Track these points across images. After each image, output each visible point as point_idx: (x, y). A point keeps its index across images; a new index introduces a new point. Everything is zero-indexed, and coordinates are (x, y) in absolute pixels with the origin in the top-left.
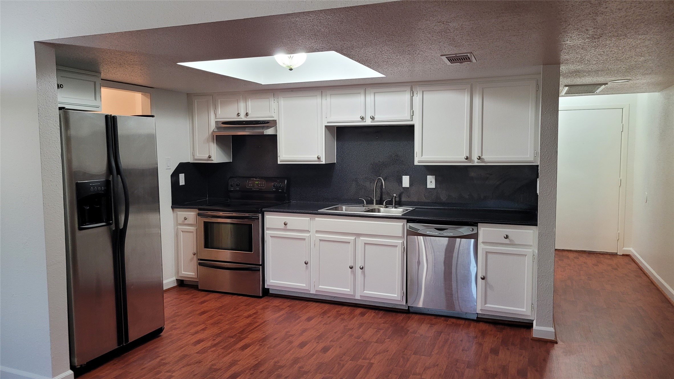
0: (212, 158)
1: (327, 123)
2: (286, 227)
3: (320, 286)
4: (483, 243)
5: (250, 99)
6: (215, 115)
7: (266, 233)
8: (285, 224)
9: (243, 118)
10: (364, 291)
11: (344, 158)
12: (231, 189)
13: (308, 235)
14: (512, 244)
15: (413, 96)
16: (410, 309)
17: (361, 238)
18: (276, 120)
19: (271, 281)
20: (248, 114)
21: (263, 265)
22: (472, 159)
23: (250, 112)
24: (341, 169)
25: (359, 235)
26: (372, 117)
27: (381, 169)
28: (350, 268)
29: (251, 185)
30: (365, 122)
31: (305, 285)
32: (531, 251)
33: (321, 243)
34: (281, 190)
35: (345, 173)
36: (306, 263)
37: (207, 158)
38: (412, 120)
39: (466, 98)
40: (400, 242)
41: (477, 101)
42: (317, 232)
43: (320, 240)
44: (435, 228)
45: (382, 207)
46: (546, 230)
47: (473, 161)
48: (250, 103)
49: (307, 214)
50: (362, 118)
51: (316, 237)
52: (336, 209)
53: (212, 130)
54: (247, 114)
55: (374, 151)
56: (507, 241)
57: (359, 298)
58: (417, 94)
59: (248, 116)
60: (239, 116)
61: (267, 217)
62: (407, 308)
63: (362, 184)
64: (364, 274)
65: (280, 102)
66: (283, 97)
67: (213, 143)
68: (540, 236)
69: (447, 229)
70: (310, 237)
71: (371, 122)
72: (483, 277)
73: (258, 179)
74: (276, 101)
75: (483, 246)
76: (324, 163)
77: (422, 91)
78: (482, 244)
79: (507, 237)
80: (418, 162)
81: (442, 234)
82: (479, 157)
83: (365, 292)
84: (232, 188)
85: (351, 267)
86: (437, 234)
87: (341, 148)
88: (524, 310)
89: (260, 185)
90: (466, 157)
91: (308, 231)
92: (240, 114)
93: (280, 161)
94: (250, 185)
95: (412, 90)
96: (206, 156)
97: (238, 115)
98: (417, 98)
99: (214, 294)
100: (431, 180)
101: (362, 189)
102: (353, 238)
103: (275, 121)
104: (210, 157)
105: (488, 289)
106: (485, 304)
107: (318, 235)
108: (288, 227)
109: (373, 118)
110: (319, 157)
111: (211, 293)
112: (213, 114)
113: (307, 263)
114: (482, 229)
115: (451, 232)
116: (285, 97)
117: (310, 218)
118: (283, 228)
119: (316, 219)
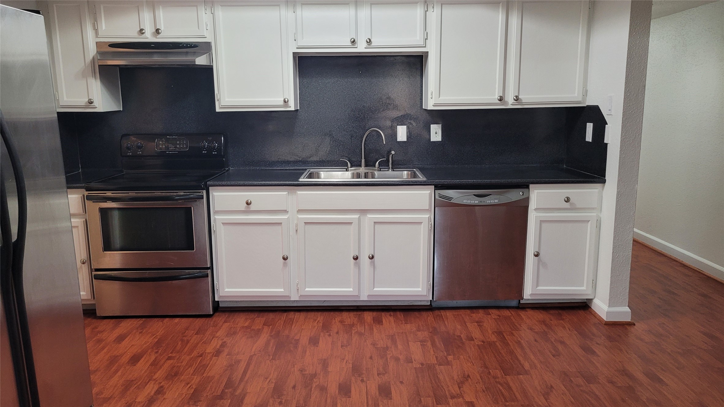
0: (96, 104)
1: (297, 48)
2: (249, 208)
3: (307, 289)
4: (536, 209)
5: (161, 7)
6: (94, 31)
7: (215, 219)
8: (248, 204)
9: (149, 37)
10: (373, 289)
11: (312, 102)
12: (128, 154)
13: (285, 217)
14: (574, 209)
15: (427, 11)
16: (432, 304)
17: (369, 216)
18: (210, 42)
19: (226, 290)
20: (160, 31)
21: (211, 268)
22: (505, 100)
23: (162, 28)
24: (307, 118)
25: (364, 212)
26: (368, 40)
27: (367, 117)
28: (354, 259)
29: (164, 146)
30: (357, 48)
31: (282, 290)
32: (595, 215)
33: (308, 227)
34: (216, 153)
35: (314, 124)
36: (285, 259)
37: (86, 103)
38: (425, 47)
39: (501, 16)
40: (427, 217)
41: (514, 21)
42: (300, 211)
43: (304, 222)
44: (474, 195)
45: (375, 170)
46: (626, 188)
47: (506, 103)
48: (161, 13)
49: (285, 187)
50: (353, 42)
51: (298, 219)
52: (310, 176)
53: (91, 57)
54: (157, 31)
55: (355, 91)
56: (567, 205)
57: (366, 299)
58: (433, 7)
59: (160, 35)
60: (143, 33)
61: (215, 194)
62: (429, 304)
63: (340, 139)
64: (373, 265)
65: (216, 13)
66: (221, 6)
67: (94, 78)
68: (619, 195)
69: (491, 194)
70: (288, 219)
71: (365, 48)
72: (536, 254)
73: (174, 137)
74: (208, 11)
75: (536, 214)
76: (292, 108)
77: (441, 5)
78: (534, 211)
79: (568, 200)
80: (433, 105)
81: (484, 202)
82: (516, 97)
83: (375, 289)
84: (130, 152)
85: (356, 257)
86: (477, 202)
87: (307, 88)
88: (584, 288)
89: (180, 146)
90: (499, 98)
91: (285, 212)
92: (144, 31)
93: (221, 108)
94: (161, 146)
95: (426, 3)
96: (83, 101)
97: (141, 31)
98: (434, 14)
99: (128, 320)
100: (436, 130)
101: (339, 146)
102: (356, 216)
103: (208, 45)
104: (91, 102)
105: (541, 267)
106: (537, 286)
107: (301, 216)
108: (253, 207)
109: (369, 42)
110: (286, 100)
111: (122, 320)
112: (90, 29)
113: (285, 257)
114: (536, 191)
115: (495, 198)
116: (225, 6)
117: (287, 192)
118: (244, 210)
119: (299, 192)
